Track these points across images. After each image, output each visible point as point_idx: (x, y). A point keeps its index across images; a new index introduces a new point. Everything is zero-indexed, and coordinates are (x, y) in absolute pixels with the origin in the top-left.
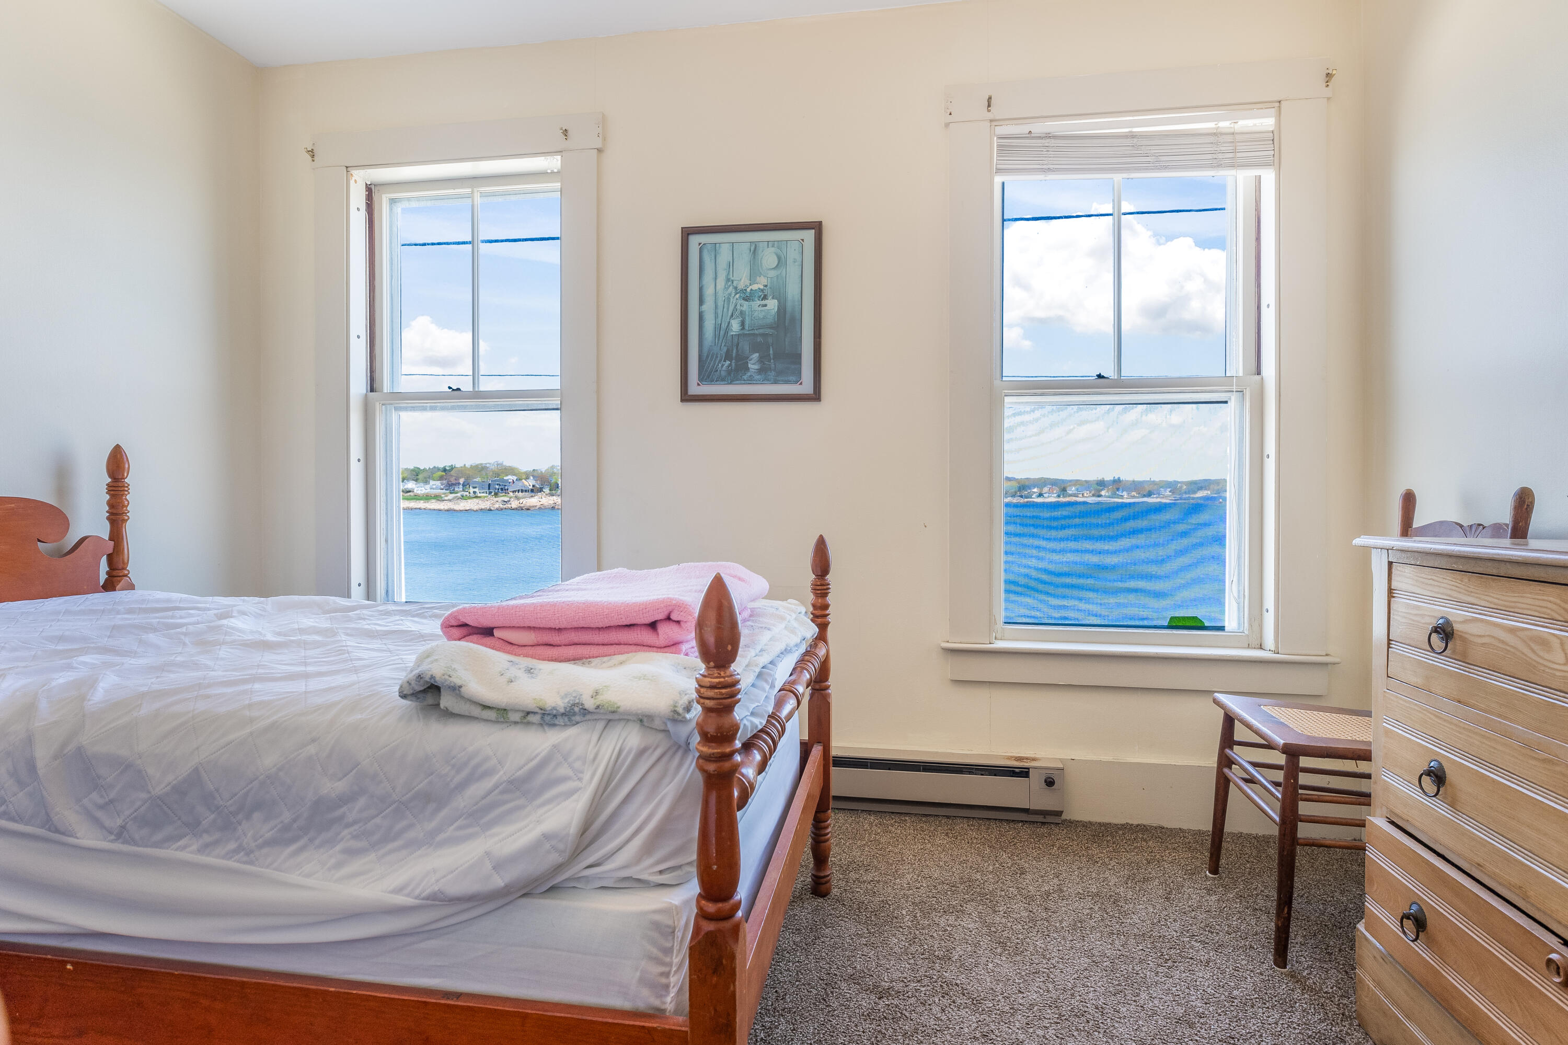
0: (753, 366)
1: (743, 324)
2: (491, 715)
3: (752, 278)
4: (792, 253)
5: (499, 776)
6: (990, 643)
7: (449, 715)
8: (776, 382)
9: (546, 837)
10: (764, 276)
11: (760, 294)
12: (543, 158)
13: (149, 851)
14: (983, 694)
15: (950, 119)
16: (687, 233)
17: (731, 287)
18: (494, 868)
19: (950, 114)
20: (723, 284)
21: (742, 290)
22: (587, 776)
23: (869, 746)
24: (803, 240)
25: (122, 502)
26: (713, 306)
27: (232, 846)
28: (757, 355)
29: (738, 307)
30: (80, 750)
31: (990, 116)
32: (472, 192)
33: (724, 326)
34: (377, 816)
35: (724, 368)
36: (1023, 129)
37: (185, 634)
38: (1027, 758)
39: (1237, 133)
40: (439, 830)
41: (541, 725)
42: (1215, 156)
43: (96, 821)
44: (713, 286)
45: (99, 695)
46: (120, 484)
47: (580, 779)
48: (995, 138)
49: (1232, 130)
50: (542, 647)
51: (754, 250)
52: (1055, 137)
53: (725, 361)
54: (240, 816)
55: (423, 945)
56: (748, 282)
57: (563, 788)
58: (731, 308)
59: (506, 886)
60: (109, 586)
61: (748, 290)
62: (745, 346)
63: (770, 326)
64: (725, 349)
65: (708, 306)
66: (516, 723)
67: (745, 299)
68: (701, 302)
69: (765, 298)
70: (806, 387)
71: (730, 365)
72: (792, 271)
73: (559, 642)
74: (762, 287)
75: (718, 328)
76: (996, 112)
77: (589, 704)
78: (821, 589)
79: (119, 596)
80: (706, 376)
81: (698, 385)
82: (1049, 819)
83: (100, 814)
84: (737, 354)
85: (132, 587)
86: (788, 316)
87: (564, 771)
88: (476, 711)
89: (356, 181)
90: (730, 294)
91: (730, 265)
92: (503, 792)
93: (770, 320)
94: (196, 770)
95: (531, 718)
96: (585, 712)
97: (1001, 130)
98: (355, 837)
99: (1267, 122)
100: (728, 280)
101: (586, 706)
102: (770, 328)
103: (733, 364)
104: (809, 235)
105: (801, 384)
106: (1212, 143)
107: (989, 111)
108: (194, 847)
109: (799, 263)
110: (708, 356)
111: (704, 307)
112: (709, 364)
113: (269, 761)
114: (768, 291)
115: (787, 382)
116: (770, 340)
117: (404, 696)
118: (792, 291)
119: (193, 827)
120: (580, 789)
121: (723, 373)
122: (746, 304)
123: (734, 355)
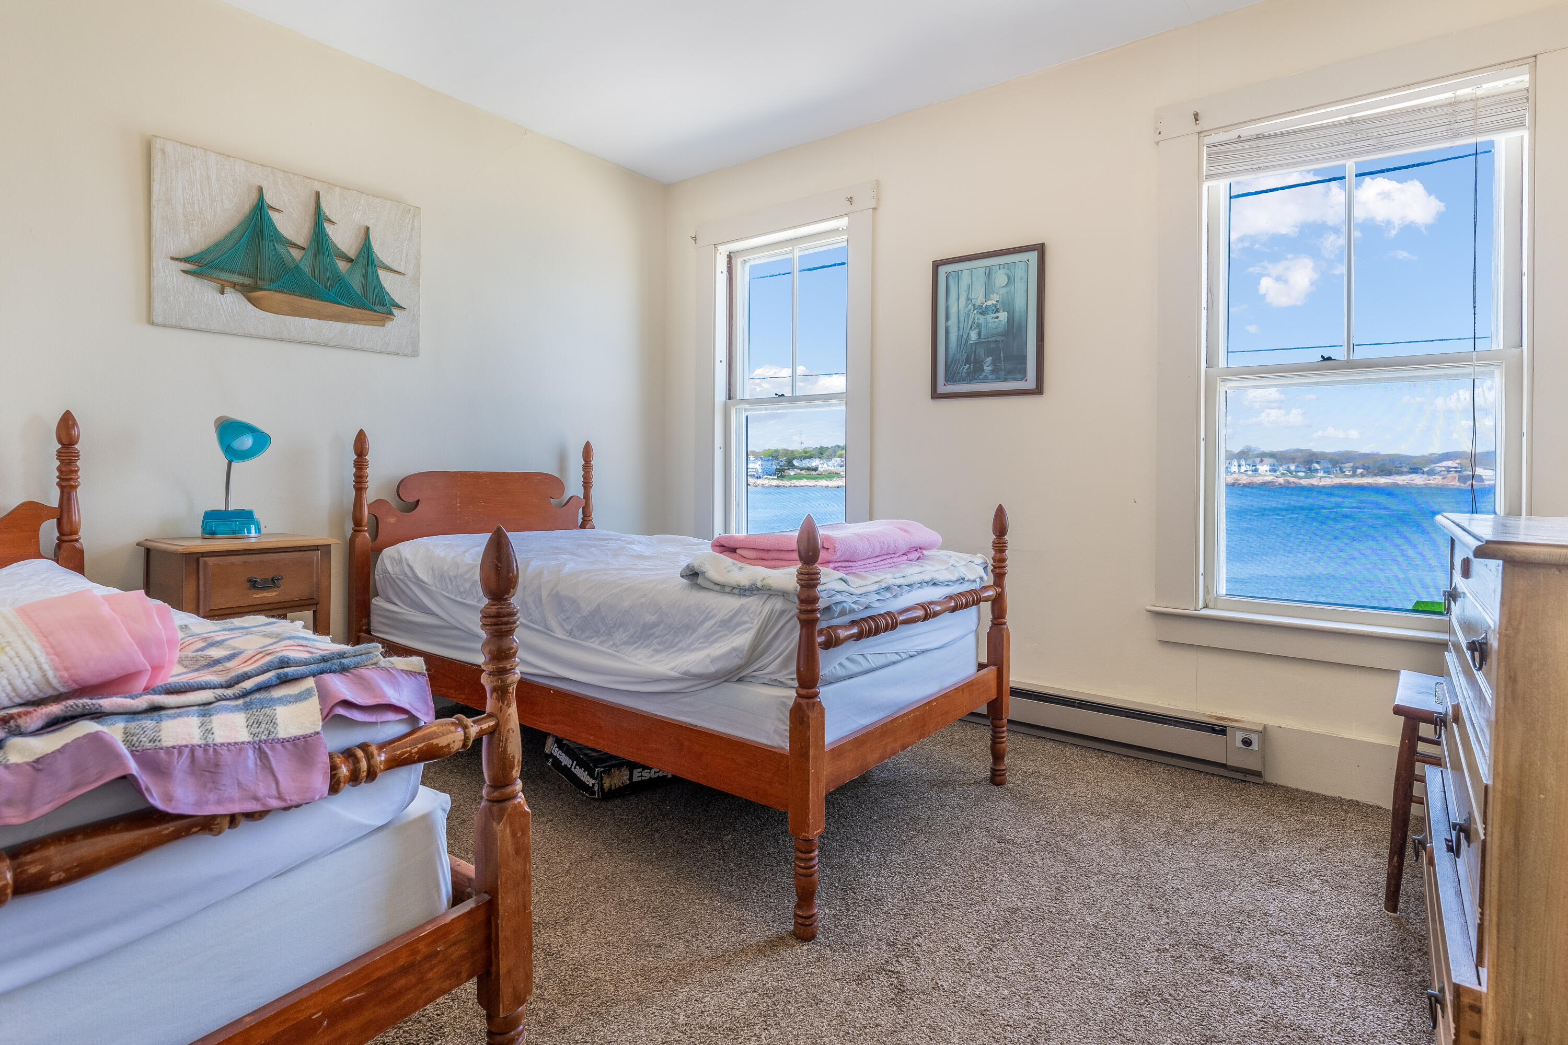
0: (987, 368)
1: (979, 334)
2: (717, 588)
3: (987, 297)
4: (1020, 272)
5: (718, 618)
6: (1195, 610)
7: (701, 588)
8: (1005, 380)
9: (734, 649)
10: (997, 294)
11: (993, 308)
12: (836, 220)
13: (580, 642)
14: (1190, 657)
15: (1159, 138)
16: (936, 265)
17: (971, 305)
18: (711, 662)
19: (1160, 133)
20: (964, 302)
21: (979, 306)
22: (755, 622)
23: (1082, 691)
24: (1028, 260)
25: (589, 476)
26: (956, 321)
27: (611, 643)
28: (991, 358)
29: (976, 320)
30: (557, 593)
31: (1198, 129)
32: (793, 249)
33: (965, 337)
34: (668, 634)
35: (965, 370)
36: (1232, 135)
37: (608, 550)
38: (1229, 719)
39: (1478, 99)
40: (692, 644)
41: (740, 595)
42: (1449, 127)
43: (562, 626)
44: (956, 305)
45: (567, 569)
46: (589, 465)
47: (752, 623)
48: (1205, 148)
49: (1474, 96)
50: (760, 561)
51: (989, 274)
52: (1266, 137)
53: (965, 365)
54: (615, 629)
55: (684, 700)
56: (983, 300)
57: (744, 627)
58: (970, 322)
59: (716, 672)
60: (583, 526)
61: (984, 306)
62: (981, 352)
63: (1002, 335)
64: (965, 355)
65: (953, 322)
66: (729, 593)
67: (981, 314)
68: (947, 319)
69: (997, 311)
70: (1031, 383)
71: (969, 368)
72: (1020, 287)
73: (767, 558)
74: (995, 303)
75: (960, 338)
76: (1204, 124)
77: (759, 584)
78: (1000, 547)
79: (587, 531)
80: (950, 379)
81: (945, 385)
82: (1249, 778)
83: (564, 623)
84: (975, 359)
85: (593, 527)
86: (1015, 325)
87: (745, 618)
88: (711, 586)
89: (720, 253)
90: (969, 311)
91: (970, 287)
92: (719, 626)
93: (1001, 329)
94: (599, 605)
95: (735, 591)
96: (758, 589)
97: (1208, 140)
98: (658, 644)
99: (1519, 80)
100: (968, 299)
101: (758, 586)
102: (1002, 336)
103: (972, 367)
104: (1033, 256)
105: (1026, 380)
106: (1447, 114)
107: (1197, 124)
108: (597, 642)
109: (1026, 280)
110: (952, 362)
111: (950, 323)
112: (953, 368)
113: (626, 604)
114: (999, 306)
115: (1015, 379)
116: (1001, 346)
117: (682, 576)
118: (1019, 303)
119: (597, 633)
120: (752, 628)
121: (964, 375)
122: (982, 317)
123: (972, 359)
